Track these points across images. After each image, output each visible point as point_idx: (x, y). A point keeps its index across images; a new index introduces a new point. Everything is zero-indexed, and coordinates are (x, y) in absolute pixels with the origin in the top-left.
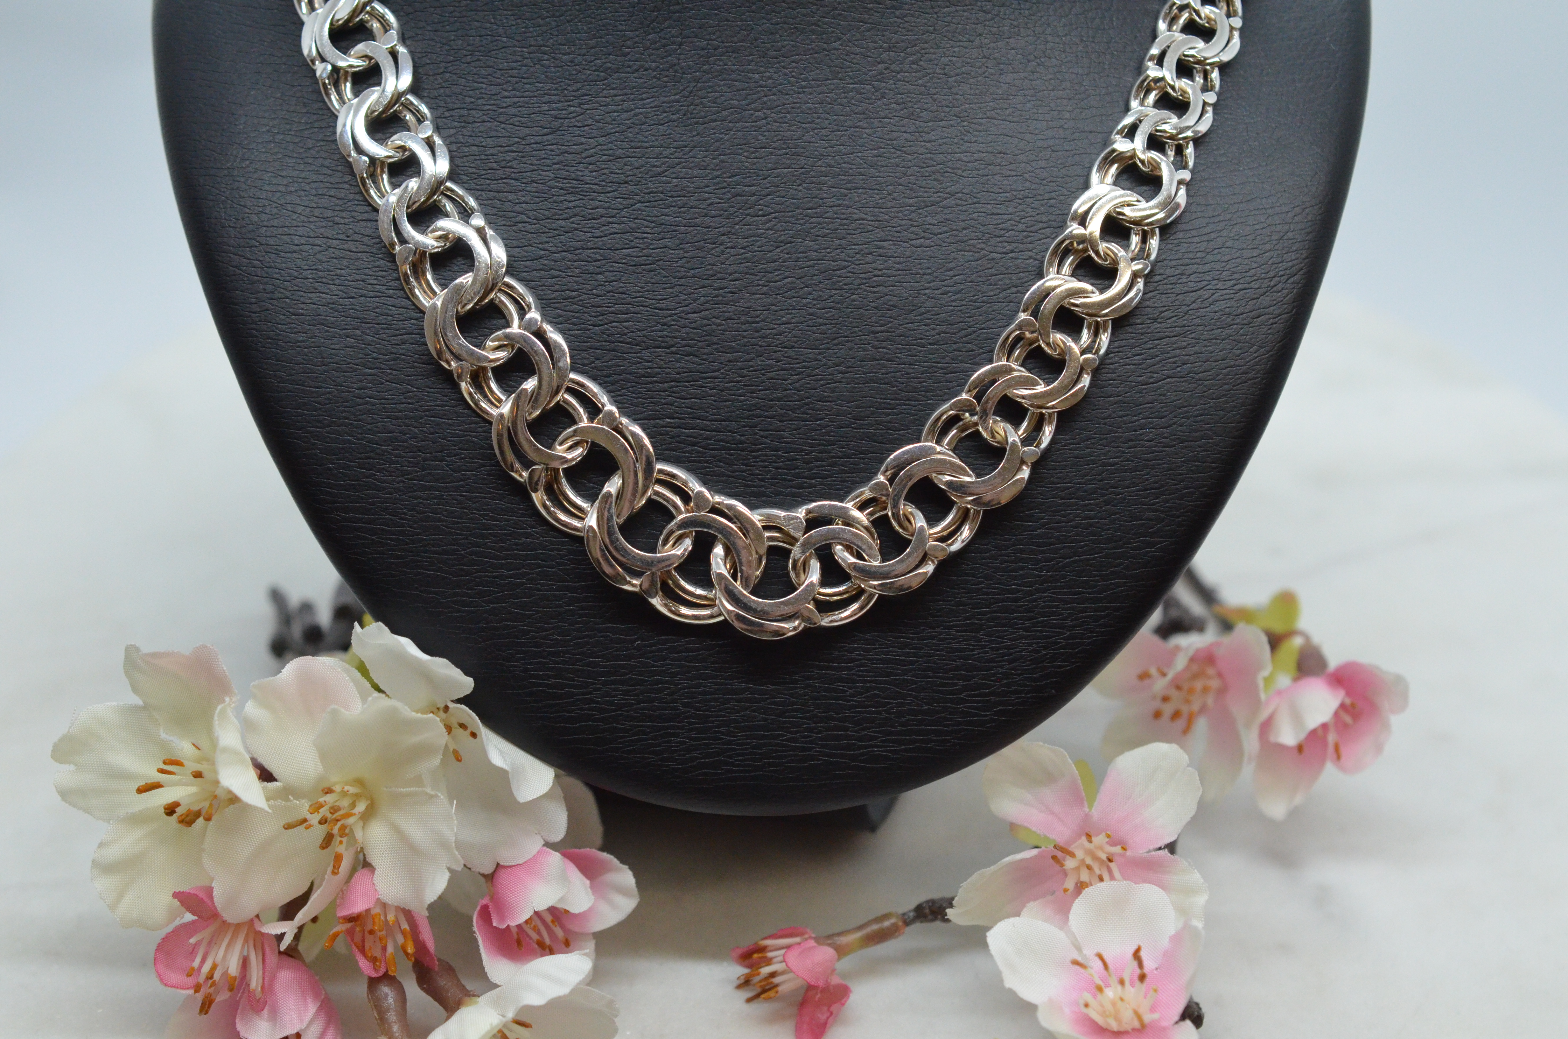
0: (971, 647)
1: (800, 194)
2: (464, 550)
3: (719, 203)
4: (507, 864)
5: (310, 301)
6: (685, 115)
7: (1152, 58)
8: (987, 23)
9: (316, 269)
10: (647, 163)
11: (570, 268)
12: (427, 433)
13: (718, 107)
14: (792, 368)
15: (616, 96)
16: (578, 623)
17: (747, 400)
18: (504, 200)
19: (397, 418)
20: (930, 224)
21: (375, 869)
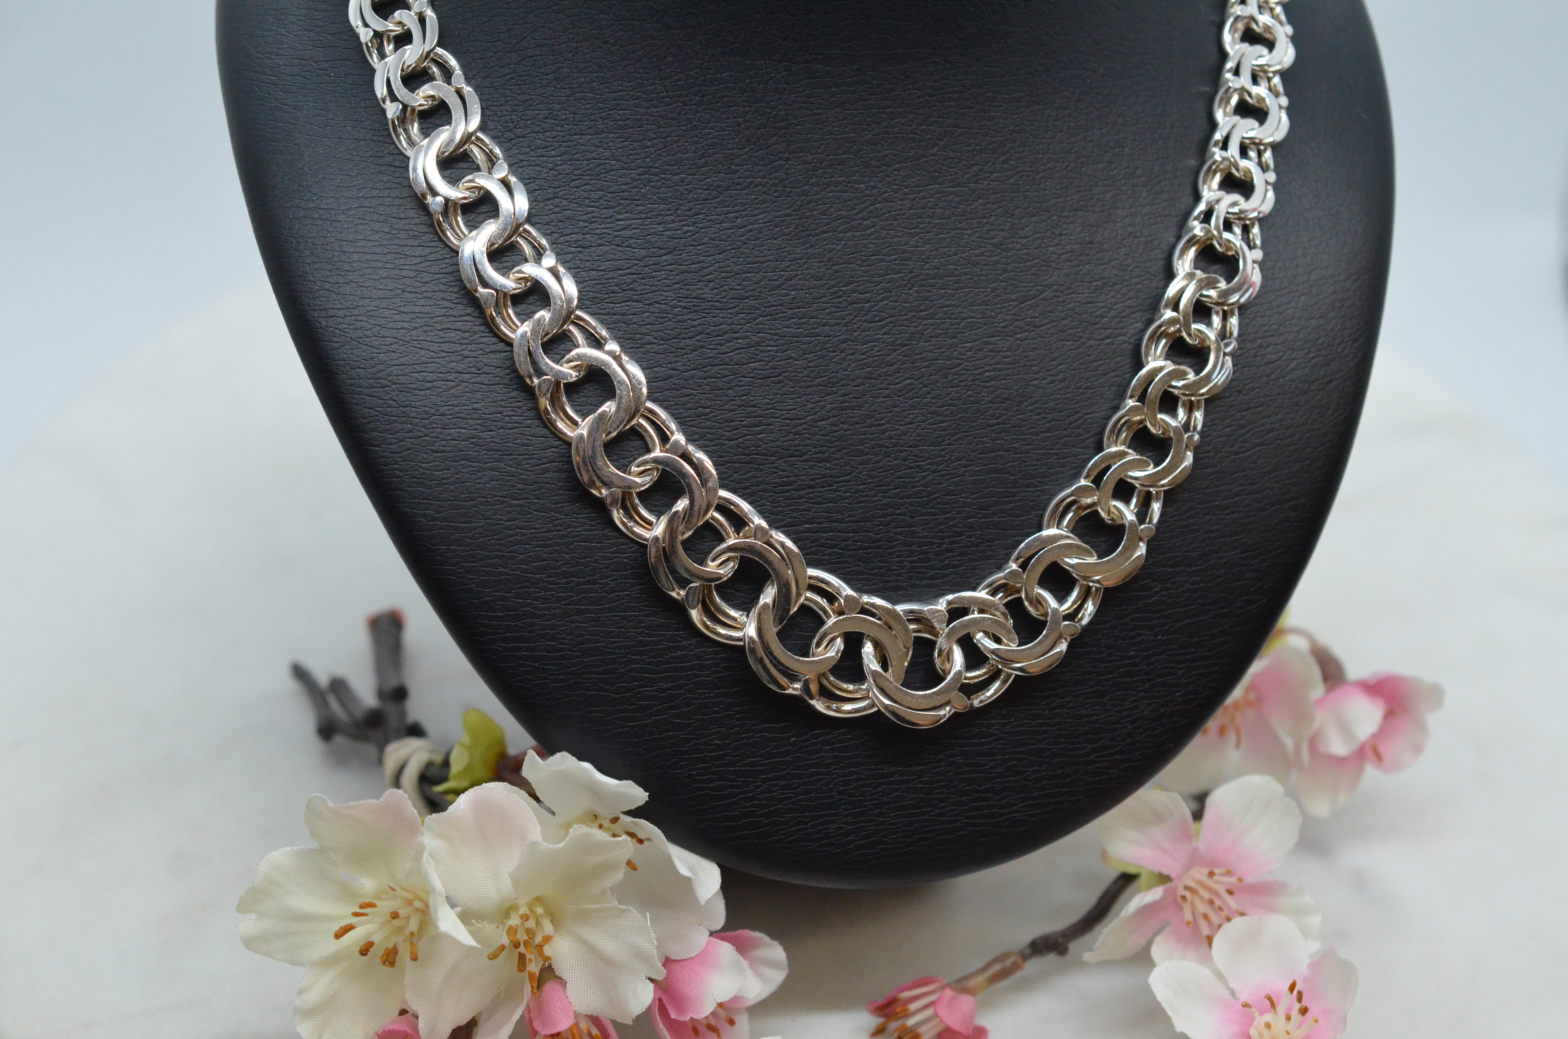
0: (1098, 712)
1: (912, 298)
2: (623, 668)
3: (837, 312)
4: (679, 958)
5: (450, 437)
6: (796, 228)
7: (1216, 144)
8: (1066, 119)
9: (452, 405)
10: (764, 278)
11: (700, 386)
12: (578, 558)
13: (828, 219)
14: (918, 466)
15: (728, 213)
16: (736, 726)
17: (878, 500)
18: (629, 322)
19: (548, 546)
20: (1032, 317)
21: (566, 983)
